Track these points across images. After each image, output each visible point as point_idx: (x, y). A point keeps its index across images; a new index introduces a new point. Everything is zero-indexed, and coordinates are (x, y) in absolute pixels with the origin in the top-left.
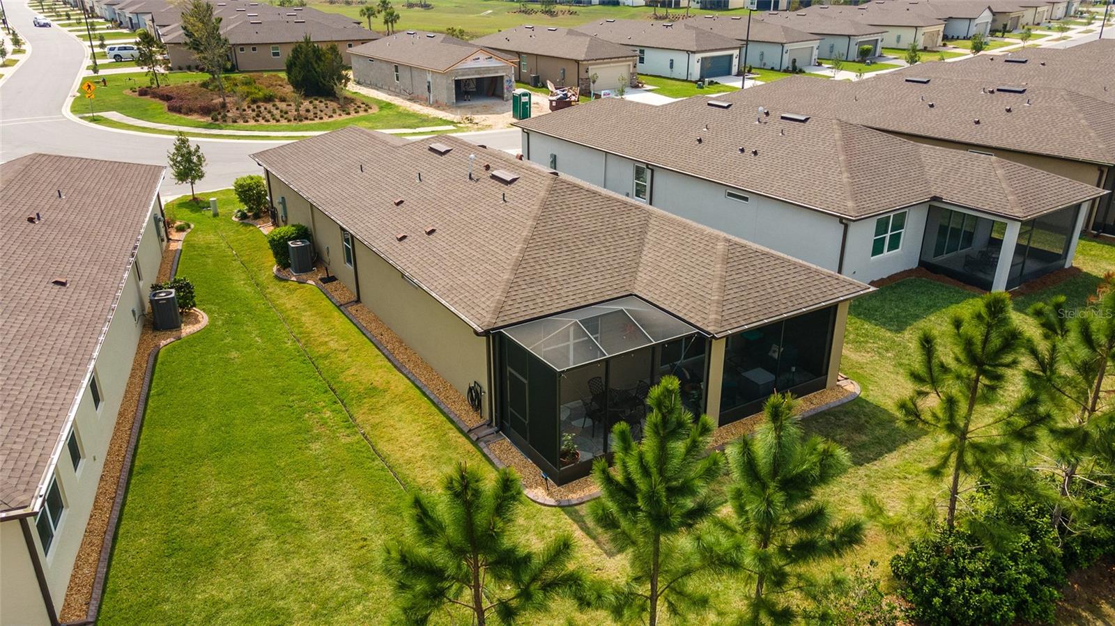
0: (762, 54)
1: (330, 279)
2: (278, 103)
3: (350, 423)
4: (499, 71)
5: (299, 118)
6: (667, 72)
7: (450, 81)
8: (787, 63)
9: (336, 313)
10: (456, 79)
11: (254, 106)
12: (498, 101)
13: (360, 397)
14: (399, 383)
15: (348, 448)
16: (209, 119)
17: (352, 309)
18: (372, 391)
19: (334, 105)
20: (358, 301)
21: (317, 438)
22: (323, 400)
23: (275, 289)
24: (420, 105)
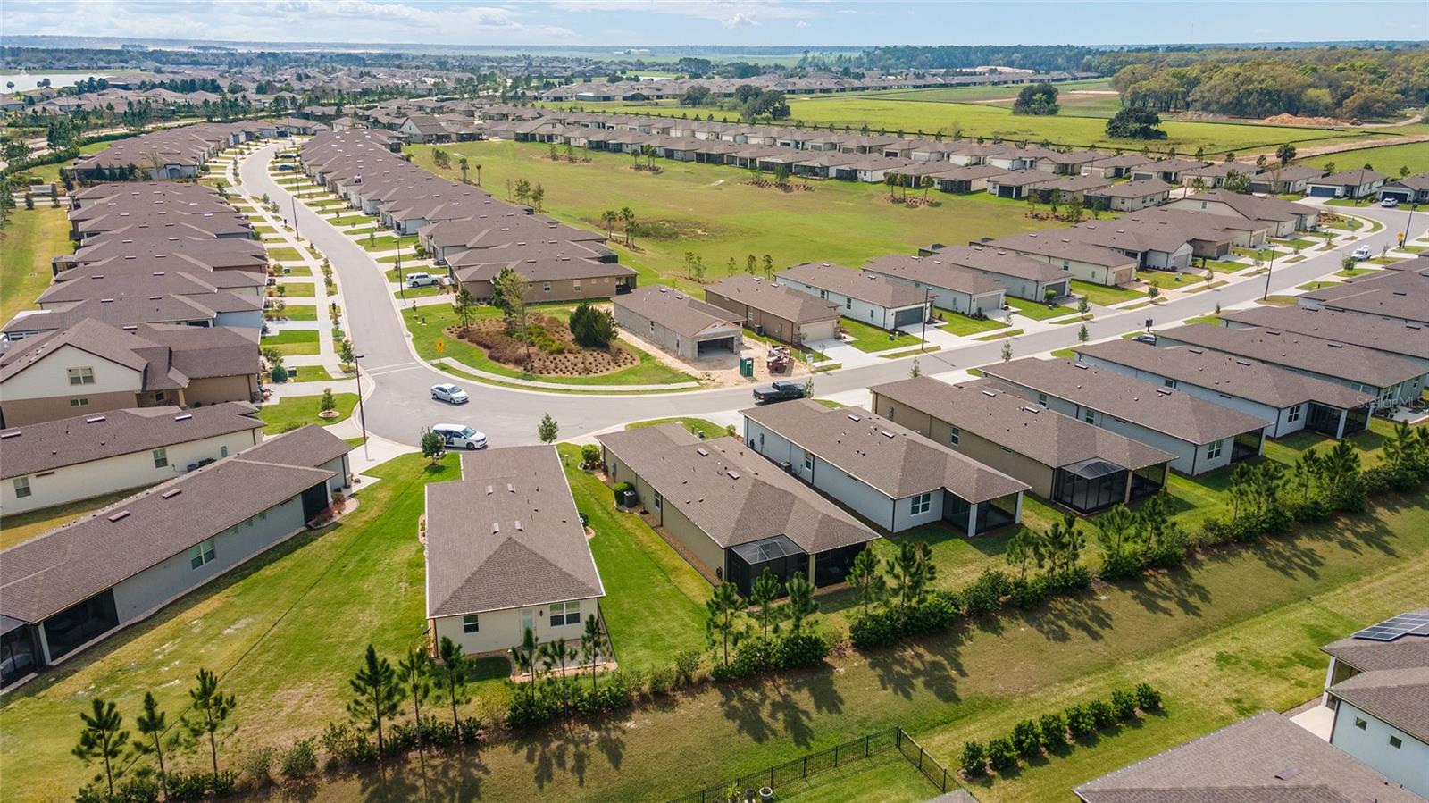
0: (955, 300)
1: (645, 512)
2: (567, 355)
3: (669, 581)
4: (732, 333)
5: (587, 371)
6: (868, 320)
7: (694, 342)
8: (974, 310)
9: (652, 532)
10: (699, 340)
11: (551, 358)
12: (731, 355)
13: (671, 571)
14: (687, 566)
15: (670, 590)
16: (520, 369)
17: (659, 529)
18: (675, 569)
19: (608, 357)
20: (662, 525)
21: (657, 586)
22: (656, 571)
23: (618, 516)
24: (671, 356)
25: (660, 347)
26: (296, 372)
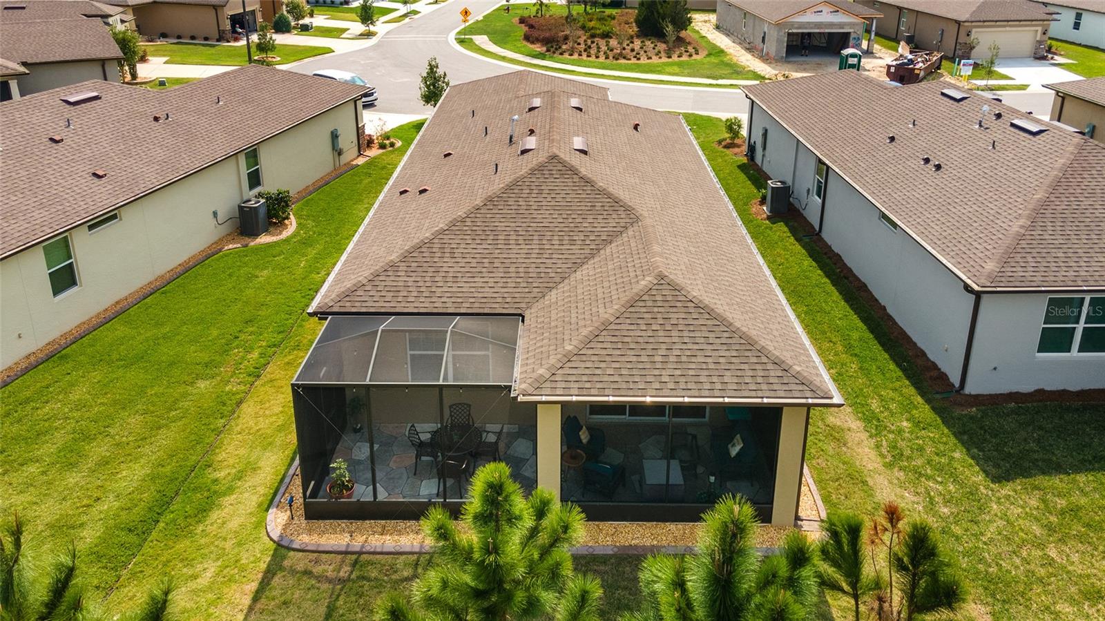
2: (612, 41)
4: (845, 27)
7: (782, 33)
10: (790, 31)
11: (590, 41)
16: (544, 49)
19: (662, 46)
24: (753, 55)
25: (748, 46)
26: (312, 28)
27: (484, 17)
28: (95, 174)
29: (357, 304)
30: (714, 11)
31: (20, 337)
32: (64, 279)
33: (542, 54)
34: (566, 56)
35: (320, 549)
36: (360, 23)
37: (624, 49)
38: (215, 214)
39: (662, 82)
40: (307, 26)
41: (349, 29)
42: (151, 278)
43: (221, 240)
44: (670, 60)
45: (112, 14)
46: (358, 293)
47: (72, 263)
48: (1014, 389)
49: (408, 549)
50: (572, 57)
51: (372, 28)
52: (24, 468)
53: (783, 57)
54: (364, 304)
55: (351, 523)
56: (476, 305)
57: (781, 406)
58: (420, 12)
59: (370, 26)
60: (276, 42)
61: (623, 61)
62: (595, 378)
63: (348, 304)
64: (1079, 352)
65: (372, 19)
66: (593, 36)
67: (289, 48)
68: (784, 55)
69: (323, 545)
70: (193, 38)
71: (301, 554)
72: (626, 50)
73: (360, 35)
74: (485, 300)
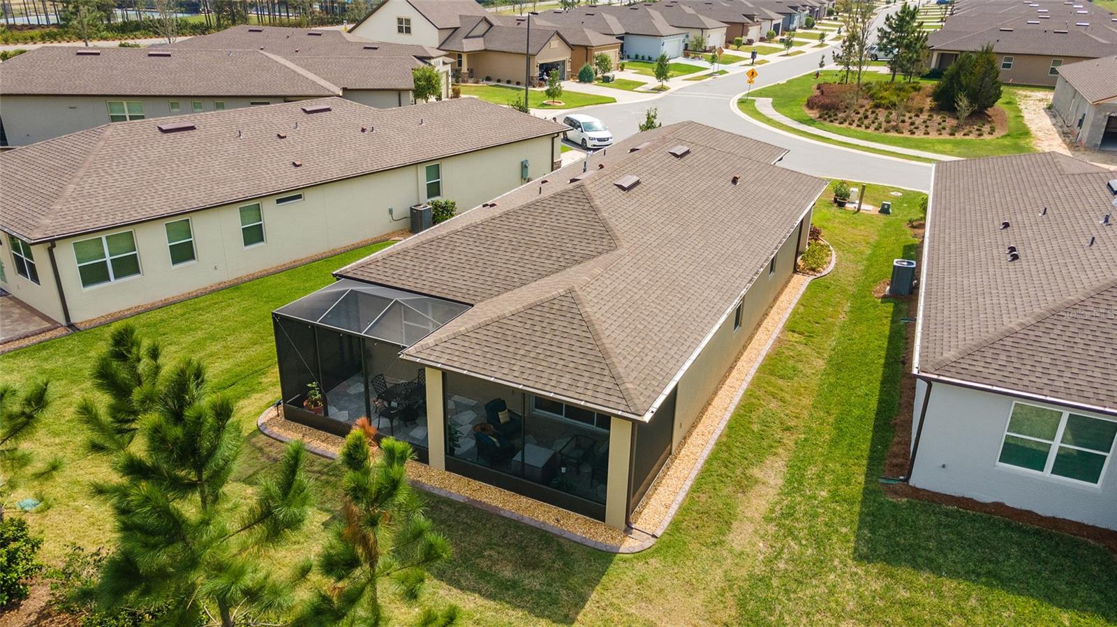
2: (895, 112)
7: (1101, 117)
10: (1110, 115)
16: (815, 115)
24: (1064, 141)
25: (1066, 129)
26: (613, 80)
27: (788, 82)
28: (294, 164)
29: (366, 274)
30: (1052, 88)
31: (216, 269)
32: (254, 235)
33: (813, 120)
34: (836, 124)
35: (278, 438)
36: (655, 78)
37: (903, 121)
38: (391, 211)
39: (918, 158)
40: (608, 78)
41: (646, 83)
42: (326, 250)
43: (393, 233)
44: (952, 137)
45: (433, 56)
46: (370, 266)
47: (261, 224)
48: (968, 494)
49: (329, 455)
50: (842, 125)
51: (665, 83)
52: (169, 347)
53: (1097, 145)
54: (370, 275)
55: (310, 430)
56: (446, 291)
57: (609, 415)
58: (728, 73)
59: (664, 81)
60: (563, 89)
61: (893, 134)
62: (465, 355)
63: (360, 273)
64: (1052, 473)
65: (666, 75)
66: (877, 106)
67: (579, 95)
68: (1099, 143)
69: (282, 436)
70: (509, 82)
71: (266, 437)
72: (906, 124)
73: (652, 89)
74: (454, 289)
